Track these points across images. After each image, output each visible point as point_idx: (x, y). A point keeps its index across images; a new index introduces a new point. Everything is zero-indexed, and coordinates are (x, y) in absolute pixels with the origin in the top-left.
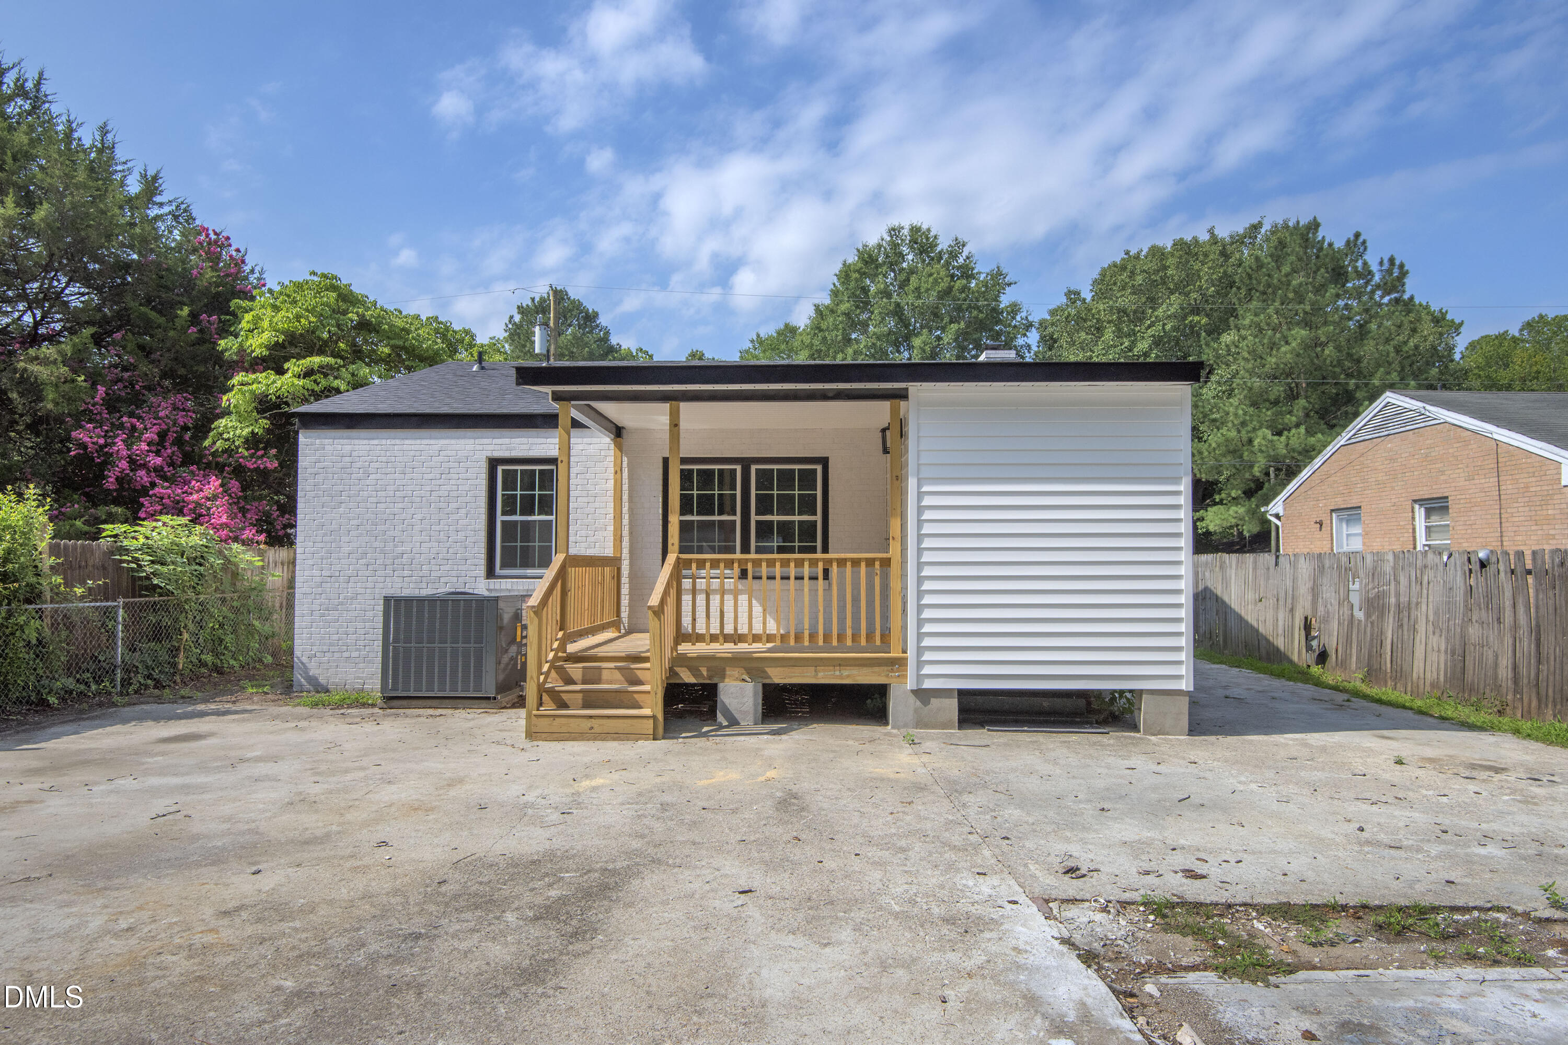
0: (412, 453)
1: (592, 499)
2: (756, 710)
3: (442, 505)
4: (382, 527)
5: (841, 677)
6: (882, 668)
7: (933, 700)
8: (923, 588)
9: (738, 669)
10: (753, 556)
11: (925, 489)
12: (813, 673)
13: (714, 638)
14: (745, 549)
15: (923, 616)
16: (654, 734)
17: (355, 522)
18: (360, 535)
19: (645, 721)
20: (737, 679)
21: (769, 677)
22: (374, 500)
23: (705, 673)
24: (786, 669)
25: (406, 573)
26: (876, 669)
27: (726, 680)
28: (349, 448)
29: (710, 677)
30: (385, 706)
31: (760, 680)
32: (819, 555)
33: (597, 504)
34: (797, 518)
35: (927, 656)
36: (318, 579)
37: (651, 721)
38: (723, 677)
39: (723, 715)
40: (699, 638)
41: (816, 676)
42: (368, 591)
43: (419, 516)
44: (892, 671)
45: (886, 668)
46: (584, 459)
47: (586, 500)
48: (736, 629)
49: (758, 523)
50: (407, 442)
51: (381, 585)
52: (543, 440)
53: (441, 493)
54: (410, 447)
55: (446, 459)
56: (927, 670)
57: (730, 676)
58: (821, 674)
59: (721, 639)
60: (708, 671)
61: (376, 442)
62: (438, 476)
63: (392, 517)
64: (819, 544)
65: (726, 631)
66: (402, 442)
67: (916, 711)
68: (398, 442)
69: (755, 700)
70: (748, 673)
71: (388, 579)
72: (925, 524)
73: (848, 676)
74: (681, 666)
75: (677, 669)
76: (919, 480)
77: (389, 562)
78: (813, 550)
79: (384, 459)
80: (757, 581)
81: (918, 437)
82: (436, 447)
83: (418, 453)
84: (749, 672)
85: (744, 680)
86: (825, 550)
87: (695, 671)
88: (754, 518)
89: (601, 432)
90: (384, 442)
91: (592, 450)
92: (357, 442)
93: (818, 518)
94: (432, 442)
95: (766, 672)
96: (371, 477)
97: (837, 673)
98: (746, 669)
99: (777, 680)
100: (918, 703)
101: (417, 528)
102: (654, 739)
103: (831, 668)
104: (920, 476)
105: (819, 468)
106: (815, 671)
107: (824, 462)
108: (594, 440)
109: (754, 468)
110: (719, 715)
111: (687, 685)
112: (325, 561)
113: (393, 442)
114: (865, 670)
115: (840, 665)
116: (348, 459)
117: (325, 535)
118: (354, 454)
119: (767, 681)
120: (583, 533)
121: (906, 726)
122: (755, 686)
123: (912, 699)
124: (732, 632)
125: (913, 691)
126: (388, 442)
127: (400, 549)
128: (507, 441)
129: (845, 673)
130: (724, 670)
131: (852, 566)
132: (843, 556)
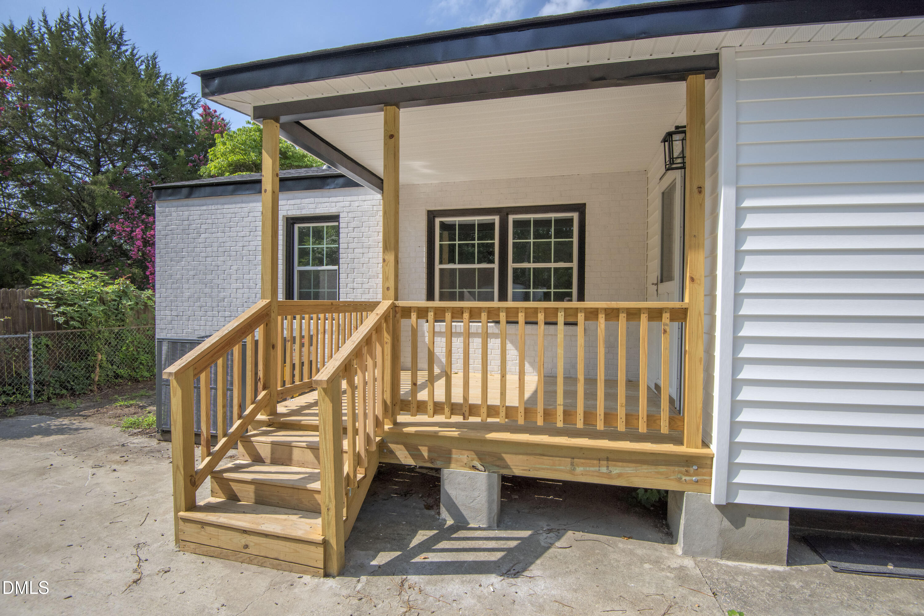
0: (229, 216)
1: (366, 250)
2: (490, 509)
3: (252, 258)
4: (209, 277)
5: (609, 475)
6: (672, 468)
7: (749, 520)
8: (742, 355)
9: (466, 453)
10: (510, 304)
11: (747, 203)
12: (569, 467)
13: (438, 408)
14: (503, 297)
15: (740, 397)
16: (325, 568)
17: (191, 273)
18: (195, 283)
19: (312, 548)
20: (465, 465)
21: (507, 467)
22: (203, 254)
23: (426, 454)
24: (531, 458)
25: (227, 314)
26: (663, 469)
27: (453, 465)
28: (186, 213)
29: (431, 460)
30: (162, 439)
31: (496, 469)
32: (574, 304)
33: (370, 255)
34: (552, 265)
35: (744, 457)
36: (169, 318)
37: (321, 550)
38: (448, 461)
39: (448, 510)
40: (421, 407)
41: (572, 471)
42: (202, 328)
43: (234, 268)
44: (687, 473)
45: (677, 469)
46: (360, 214)
47: (360, 251)
48: (466, 398)
49: (515, 270)
50: (226, 206)
51: (210, 323)
52: (326, 199)
53: (250, 248)
54: (228, 211)
55: (253, 219)
56: (743, 477)
57: (457, 461)
58: (579, 469)
59: (447, 410)
60: (429, 451)
61: (204, 208)
62: (248, 234)
63: (216, 268)
64: (575, 290)
65: (454, 400)
66: (222, 207)
67: (722, 533)
68: (219, 207)
69: (490, 494)
70: (480, 459)
71: (215, 319)
72: (748, 258)
73: (620, 475)
74: (397, 443)
75: (392, 446)
76: (738, 190)
77: (215, 304)
78: (567, 296)
79: (210, 221)
80: (513, 326)
81: (737, 123)
82: (246, 210)
83: (233, 215)
84: (481, 457)
85: (474, 467)
86: (581, 297)
87: (414, 451)
88: (511, 265)
89: (373, 189)
90: (210, 207)
91: (366, 206)
92: (192, 208)
93: (574, 265)
94: (243, 205)
95: (503, 459)
96: (203, 236)
97: (604, 470)
98: (477, 453)
99: (518, 472)
100: (726, 523)
101: (234, 277)
102: (326, 575)
103: (595, 462)
104: (741, 184)
105: (575, 216)
106: (572, 464)
107: (581, 208)
108: (368, 197)
109: (511, 218)
110: (443, 510)
111: (403, 467)
112: (173, 304)
113: (216, 207)
114: (645, 469)
115: (608, 459)
116: (186, 223)
117: (173, 283)
118: (191, 218)
119: (506, 472)
120: (359, 280)
121: (705, 552)
122: (489, 477)
123: (717, 518)
124: (461, 401)
125: (719, 507)
126: (213, 207)
127: (222, 295)
128: (298, 201)
129: (616, 471)
130: (450, 452)
131: (628, 320)
132: (614, 304)
